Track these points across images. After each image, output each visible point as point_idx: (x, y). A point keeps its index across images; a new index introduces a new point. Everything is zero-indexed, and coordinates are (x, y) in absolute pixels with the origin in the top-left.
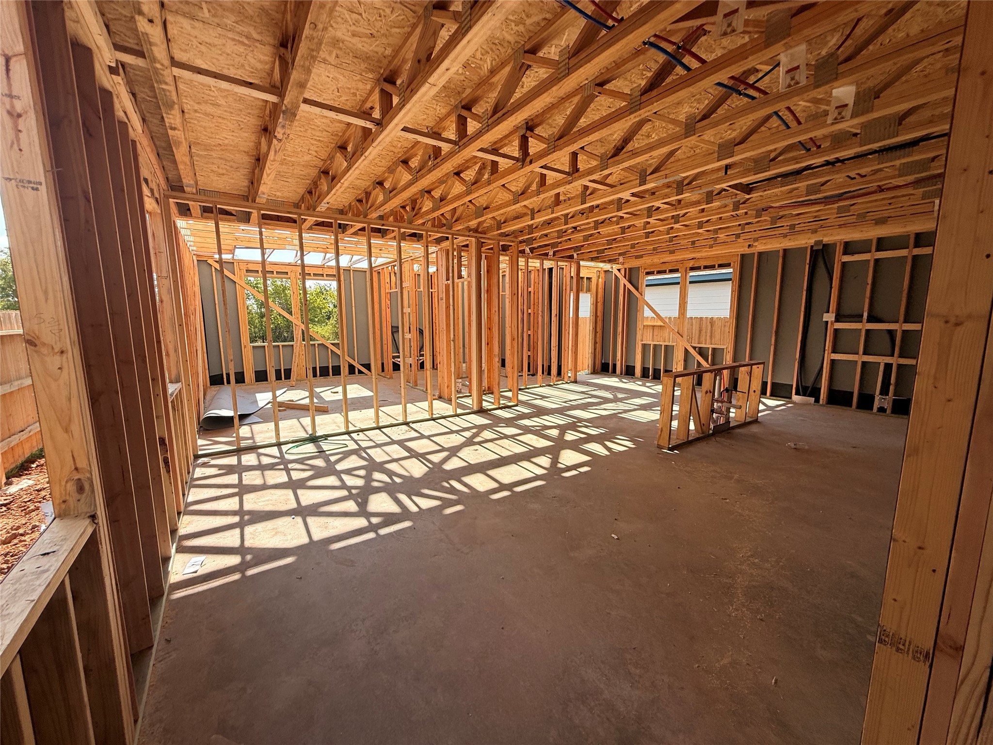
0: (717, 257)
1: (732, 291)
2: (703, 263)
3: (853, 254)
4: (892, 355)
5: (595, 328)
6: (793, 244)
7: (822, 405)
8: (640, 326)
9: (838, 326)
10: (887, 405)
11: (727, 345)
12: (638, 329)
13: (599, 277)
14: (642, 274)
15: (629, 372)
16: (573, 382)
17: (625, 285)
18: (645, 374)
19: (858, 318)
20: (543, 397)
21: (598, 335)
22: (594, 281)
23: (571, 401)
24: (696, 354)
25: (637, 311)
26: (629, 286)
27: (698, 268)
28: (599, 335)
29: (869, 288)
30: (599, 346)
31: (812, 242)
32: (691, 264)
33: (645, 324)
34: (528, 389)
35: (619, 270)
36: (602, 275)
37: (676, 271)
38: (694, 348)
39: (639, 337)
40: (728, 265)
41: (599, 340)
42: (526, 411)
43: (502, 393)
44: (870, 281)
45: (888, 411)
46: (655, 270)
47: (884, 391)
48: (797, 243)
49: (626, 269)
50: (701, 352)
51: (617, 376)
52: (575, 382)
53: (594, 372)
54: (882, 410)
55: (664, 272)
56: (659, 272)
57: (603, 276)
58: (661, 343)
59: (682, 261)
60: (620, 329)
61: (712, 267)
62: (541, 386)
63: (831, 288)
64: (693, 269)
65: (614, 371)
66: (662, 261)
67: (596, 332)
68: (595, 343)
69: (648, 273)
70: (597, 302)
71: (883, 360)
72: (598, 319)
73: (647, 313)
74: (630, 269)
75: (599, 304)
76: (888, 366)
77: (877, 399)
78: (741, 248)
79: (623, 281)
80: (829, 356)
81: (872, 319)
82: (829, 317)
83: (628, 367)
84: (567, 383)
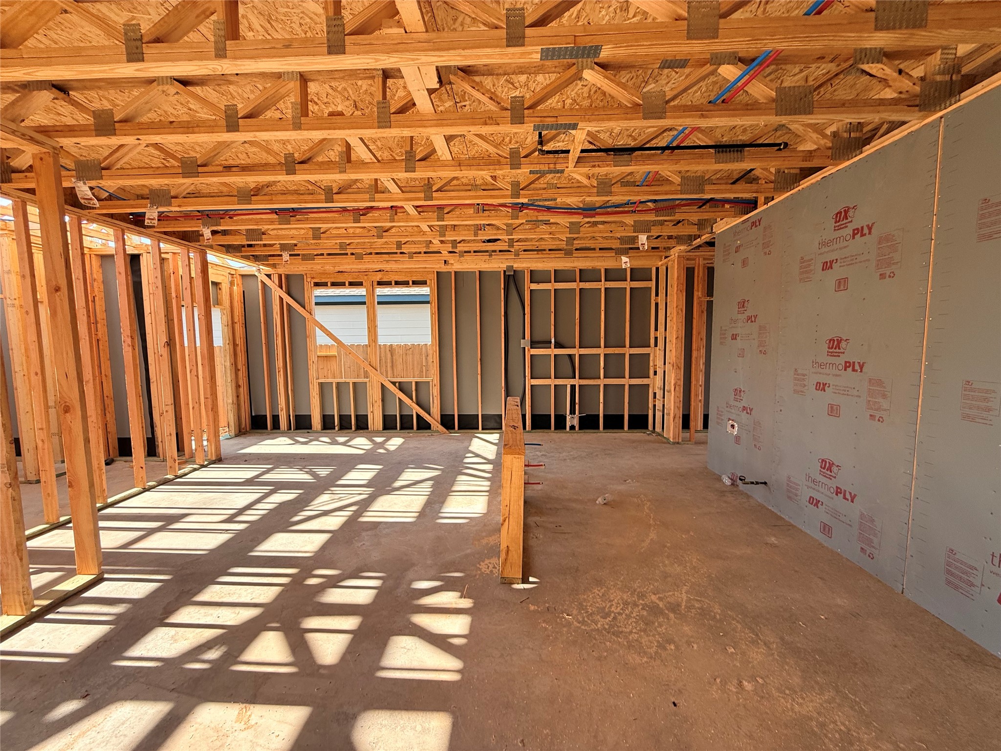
0: (410, 272)
1: (432, 314)
2: (394, 278)
3: (538, 282)
4: (575, 378)
5: (235, 364)
6: (487, 266)
7: (528, 432)
8: (312, 357)
9: (534, 352)
10: (576, 422)
11: (433, 378)
12: (310, 362)
13: (232, 283)
14: (308, 284)
15: (302, 424)
16: (214, 462)
17: (281, 299)
18: (327, 424)
19: (546, 344)
20: (168, 521)
21: (240, 373)
22: (225, 287)
23: (241, 511)
24: (398, 391)
25: (306, 337)
26: (287, 299)
27: (388, 284)
28: (242, 374)
29: (553, 315)
30: (244, 391)
31: (504, 266)
32: (378, 277)
33: (319, 354)
34: (112, 505)
35: (269, 276)
36: (238, 280)
37: (360, 284)
38: (394, 383)
39: (313, 373)
40: (423, 283)
41: (243, 381)
42: (139, 590)
43: (31, 544)
44: (553, 310)
45: (577, 428)
46: (329, 281)
47: (573, 412)
48: (491, 266)
49: (280, 276)
50: (402, 387)
51: (283, 434)
52: (219, 460)
53: (241, 432)
54: (572, 428)
55: (341, 284)
56: (334, 284)
57: (240, 282)
58: (330, 380)
59: (366, 272)
60: (279, 363)
61: (405, 283)
62: (145, 490)
63: (524, 314)
64: (380, 283)
65: (276, 425)
66: (337, 269)
67: (237, 370)
68: (238, 386)
69: (317, 285)
70: (233, 323)
71: (569, 382)
72: (238, 349)
73: (321, 339)
74: (288, 277)
75: (237, 326)
76: (573, 387)
77: (568, 418)
78: (435, 265)
79: (277, 293)
80: (530, 382)
81: (558, 345)
82: (525, 343)
83: (297, 417)
84: (203, 466)
